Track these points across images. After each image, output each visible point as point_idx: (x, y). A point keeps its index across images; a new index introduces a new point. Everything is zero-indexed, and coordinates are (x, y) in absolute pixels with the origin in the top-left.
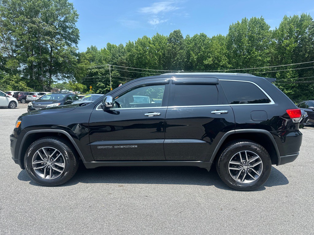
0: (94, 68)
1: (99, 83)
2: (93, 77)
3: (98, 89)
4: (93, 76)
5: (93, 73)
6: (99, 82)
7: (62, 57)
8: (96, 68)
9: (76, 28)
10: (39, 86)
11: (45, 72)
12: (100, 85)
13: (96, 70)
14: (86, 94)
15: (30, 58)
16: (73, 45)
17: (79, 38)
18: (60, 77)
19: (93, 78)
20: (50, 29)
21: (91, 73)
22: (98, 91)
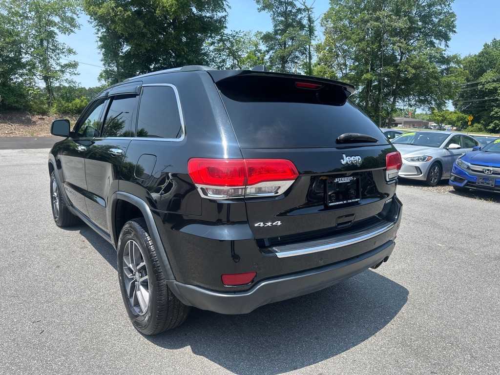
0: (489, 82)
1: (496, 110)
2: (486, 98)
3: (492, 122)
4: (486, 96)
5: (486, 92)
6: (497, 107)
7: (414, 67)
8: (494, 81)
9: (451, 11)
10: (374, 117)
11: (387, 95)
12: (497, 113)
13: (495, 85)
14: (466, 130)
15: (365, 75)
16: (440, 44)
17: (454, 29)
18: (413, 102)
19: (486, 101)
20: (400, 24)
21: (483, 91)
22: (492, 126)
